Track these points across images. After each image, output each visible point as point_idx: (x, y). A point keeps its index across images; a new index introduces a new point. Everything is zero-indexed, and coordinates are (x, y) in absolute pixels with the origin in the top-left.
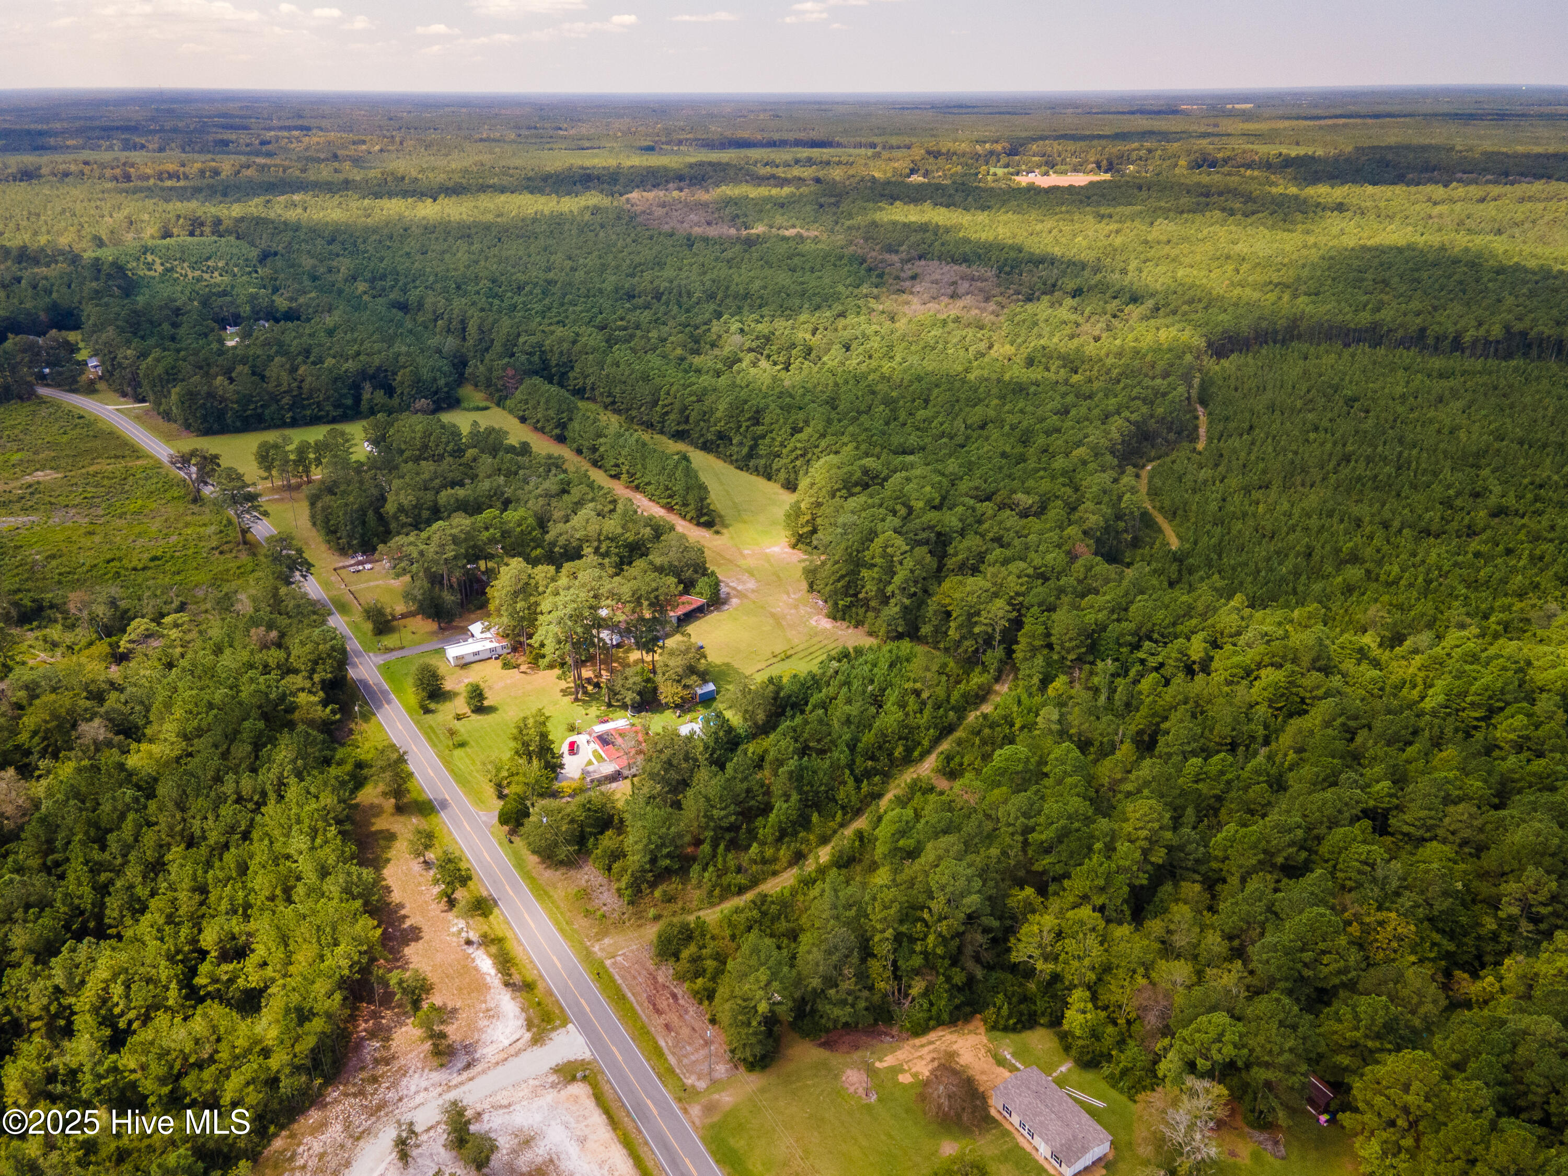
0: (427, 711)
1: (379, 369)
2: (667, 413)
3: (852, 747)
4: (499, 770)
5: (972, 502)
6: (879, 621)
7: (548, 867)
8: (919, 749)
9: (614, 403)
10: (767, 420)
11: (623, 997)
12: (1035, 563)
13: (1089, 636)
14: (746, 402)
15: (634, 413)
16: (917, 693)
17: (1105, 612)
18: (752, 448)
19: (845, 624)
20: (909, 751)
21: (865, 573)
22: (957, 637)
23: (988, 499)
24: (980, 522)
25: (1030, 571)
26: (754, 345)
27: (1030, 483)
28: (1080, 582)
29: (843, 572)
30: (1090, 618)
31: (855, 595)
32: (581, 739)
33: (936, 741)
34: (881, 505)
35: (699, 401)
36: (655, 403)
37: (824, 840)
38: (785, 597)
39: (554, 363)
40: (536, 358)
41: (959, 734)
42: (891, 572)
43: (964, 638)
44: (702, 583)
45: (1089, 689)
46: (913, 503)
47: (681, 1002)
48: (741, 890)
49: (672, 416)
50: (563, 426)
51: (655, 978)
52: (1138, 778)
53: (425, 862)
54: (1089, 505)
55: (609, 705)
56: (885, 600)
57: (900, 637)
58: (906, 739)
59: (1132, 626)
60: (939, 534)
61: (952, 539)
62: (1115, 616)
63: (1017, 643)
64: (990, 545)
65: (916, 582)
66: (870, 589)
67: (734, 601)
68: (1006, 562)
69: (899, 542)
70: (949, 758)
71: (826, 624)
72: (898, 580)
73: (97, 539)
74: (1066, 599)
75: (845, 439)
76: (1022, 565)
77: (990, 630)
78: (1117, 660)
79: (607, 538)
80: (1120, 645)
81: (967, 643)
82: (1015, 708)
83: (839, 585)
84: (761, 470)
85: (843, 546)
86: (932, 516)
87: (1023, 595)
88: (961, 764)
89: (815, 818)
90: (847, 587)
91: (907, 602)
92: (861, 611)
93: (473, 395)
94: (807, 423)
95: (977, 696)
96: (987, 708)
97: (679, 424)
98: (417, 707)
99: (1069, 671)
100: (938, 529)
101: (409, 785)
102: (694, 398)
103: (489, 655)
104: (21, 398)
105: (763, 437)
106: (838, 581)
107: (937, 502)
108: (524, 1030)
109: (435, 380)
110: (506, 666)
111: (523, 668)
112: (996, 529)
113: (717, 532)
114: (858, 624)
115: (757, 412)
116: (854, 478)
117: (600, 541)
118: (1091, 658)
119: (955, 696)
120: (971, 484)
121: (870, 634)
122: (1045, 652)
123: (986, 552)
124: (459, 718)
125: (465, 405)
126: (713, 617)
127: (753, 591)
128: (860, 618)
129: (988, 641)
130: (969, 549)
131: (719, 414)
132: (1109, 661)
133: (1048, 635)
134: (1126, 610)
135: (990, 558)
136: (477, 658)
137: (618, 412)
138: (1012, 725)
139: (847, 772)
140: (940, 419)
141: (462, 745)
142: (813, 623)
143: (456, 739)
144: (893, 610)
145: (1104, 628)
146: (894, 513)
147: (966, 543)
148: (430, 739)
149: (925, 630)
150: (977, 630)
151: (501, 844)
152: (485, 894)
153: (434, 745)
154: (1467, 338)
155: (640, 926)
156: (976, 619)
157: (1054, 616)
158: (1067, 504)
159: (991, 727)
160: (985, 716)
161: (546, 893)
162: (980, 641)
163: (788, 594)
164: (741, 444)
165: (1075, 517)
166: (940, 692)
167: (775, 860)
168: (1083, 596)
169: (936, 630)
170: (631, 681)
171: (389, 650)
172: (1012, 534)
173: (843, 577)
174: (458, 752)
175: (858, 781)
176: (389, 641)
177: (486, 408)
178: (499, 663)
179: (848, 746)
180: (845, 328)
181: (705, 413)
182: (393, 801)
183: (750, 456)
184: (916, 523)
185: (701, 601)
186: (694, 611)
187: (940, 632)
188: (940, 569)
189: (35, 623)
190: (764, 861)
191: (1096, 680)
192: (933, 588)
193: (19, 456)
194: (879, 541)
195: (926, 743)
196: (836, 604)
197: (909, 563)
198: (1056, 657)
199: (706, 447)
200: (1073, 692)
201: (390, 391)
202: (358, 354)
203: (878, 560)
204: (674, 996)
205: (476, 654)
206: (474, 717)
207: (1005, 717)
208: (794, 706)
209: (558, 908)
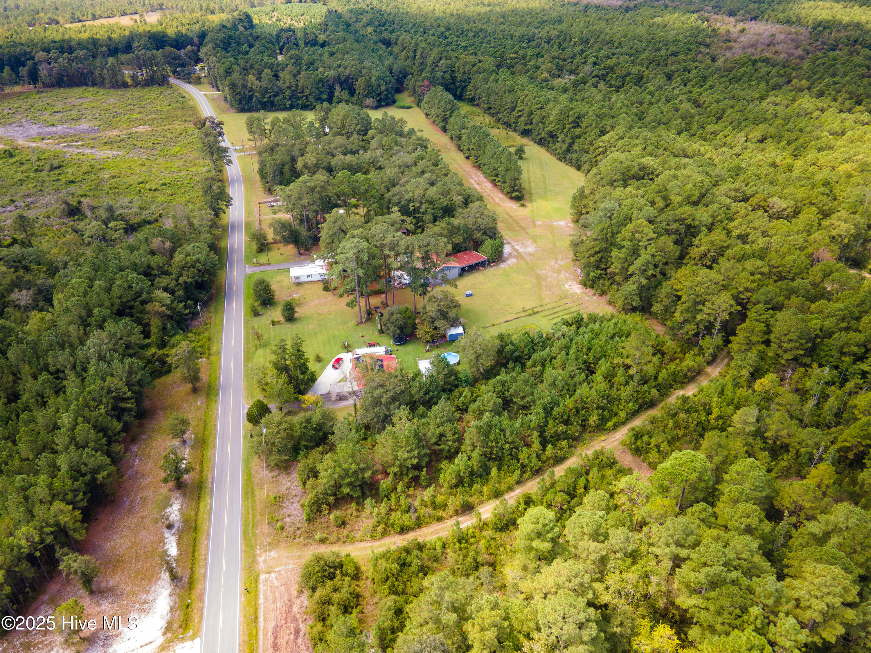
0: (256, 314)
1: (348, 77)
2: (520, 117)
3: (548, 411)
5: (728, 201)
6: (619, 295)
8: (615, 419)
9: (490, 108)
10: (583, 125)
11: (256, 619)
12: (773, 262)
13: (812, 340)
14: (572, 109)
15: (500, 116)
16: (627, 367)
17: (833, 320)
18: (571, 145)
19: (592, 291)
20: (603, 420)
21: (615, 253)
22: (681, 320)
23: (746, 200)
24: (731, 219)
25: (766, 270)
26: (600, 73)
27: (789, 190)
28: (815, 285)
29: (597, 249)
30: (815, 323)
31: (605, 269)
32: (347, 357)
33: (634, 414)
34: (643, 197)
35: (542, 108)
36: (513, 109)
37: (497, 494)
38: (553, 262)
39: (458, 79)
40: (447, 75)
41: (656, 412)
42: (635, 253)
43: (687, 321)
44: (488, 244)
45: (797, 390)
46: (672, 197)
47: (300, 641)
48: (403, 530)
49: (522, 119)
50: (445, 120)
51: (291, 606)
52: (827, 523)
54: (843, 214)
55: (382, 332)
56: (627, 278)
57: (634, 310)
58: (603, 409)
59: (859, 337)
60: (689, 227)
61: (700, 231)
62: (844, 325)
63: (735, 335)
64: (733, 241)
65: (656, 266)
66: (615, 267)
67: (512, 261)
68: (743, 258)
69: (649, 231)
70: (638, 435)
71: (577, 289)
72: (638, 263)
73: (144, 168)
74: (795, 300)
75: (638, 142)
76: (759, 263)
77: (712, 319)
78: (836, 367)
79: (427, 201)
80: (842, 353)
81: (688, 326)
82: (715, 399)
83: (592, 259)
84: (574, 162)
85: (600, 227)
86: (686, 210)
87: (752, 291)
88: (649, 444)
89: (494, 471)
90: (600, 261)
91: (644, 282)
92: (607, 283)
93: (405, 98)
94: (613, 127)
95: (685, 376)
96: (690, 391)
97: (526, 124)
98: (251, 310)
99: (781, 370)
100: (688, 222)
102: (539, 106)
103: (318, 278)
104: (159, 85)
105: (579, 137)
106: (593, 255)
107: (695, 198)
108: (160, 633)
109: (379, 86)
110: (326, 288)
111: (337, 293)
112: (744, 226)
113: (523, 205)
114: (603, 294)
115: (578, 117)
116: (632, 172)
117: (421, 203)
118: (807, 360)
119: (663, 374)
120: (733, 186)
121: (611, 303)
122: (762, 347)
123: (728, 247)
124: (273, 323)
125: (397, 104)
126: (490, 272)
127: (530, 254)
128: (605, 288)
129: (709, 328)
130: (712, 242)
131: (552, 118)
132: (827, 369)
133: (769, 332)
134: (858, 319)
135: (730, 252)
136: (310, 279)
137: (492, 115)
138: (709, 413)
139: (536, 434)
140: (725, 133)
142: (567, 287)
143: (262, 341)
144: (630, 287)
145: (830, 335)
146: (653, 203)
147: (712, 236)
149: (656, 308)
150: (699, 317)
155: (306, 545)
156: (700, 307)
157: (779, 315)
158: (820, 211)
159: (688, 411)
160: (685, 400)
161: (253, 493)
162: (702, 327)
163: (557, 260)
164: (563, 141)
165: (825, 223)
166: (650, 369)
167: (444, 506)
168: (813, 299)
169: (666, 309)
170: (395, 317)
171: (260, 264)
172: (758, 233)
173: (599, 252)
174: (260, 351)
175: (544, 443)
176: (263, 258)
177: (409, 108)
178: (322, 286)
179: (544, 409)
180: (673, 63)
181: (544, 117)
183: (568, 151)
184: (670, 214)
185: (485, 257)
186: (478, 264)
187: (668, 311)
188: (682, 257)
189: (76, 217)
190: (435, 506)
191: (809, 384)
192: (670, 271)
193: (138, 116)
194: (631, 227)
195: (622, 415)
196: (588, 274)
197: (652, 249)
198: (770, 354)
199: (541, 142)
200: (781, 390)
201: (352, 92)
202: (339, 66)
203: (626, 243)
204: (297, 632)
205: (309, 276)
206: (283, 324)
207: (704, 405)
208: (517, 359)
209: (253, 510)
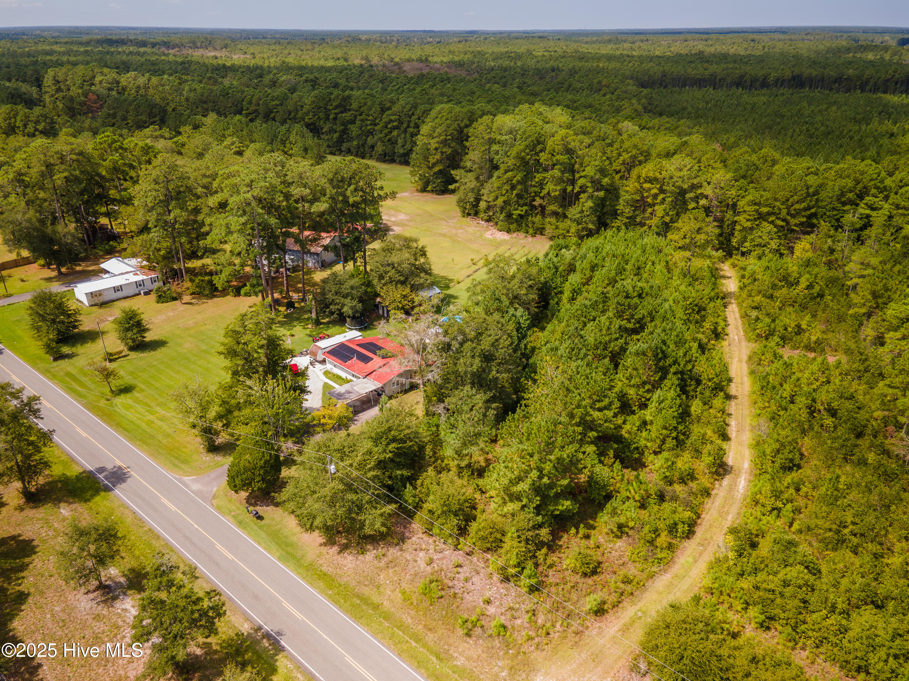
0: (59, 357)
4: (204, 409)
7: (344, 548)
19: (522, 234)
32: (301, 362)
38: (443, 222)
53: (102, 587)
55: (317, 323)
71: (503, 236)
98: (41, 352)
101: (47, 452)
103: (133, 290)
110: (162, 298)
111: (187, 298)
114: (536, 232)
121: (555, 238)
124: (111, 357)
127: (408, 221)
128: (538, 226)
136: (120, 294)
141: (126, 390)
142: (488, 237)
143: (116, 383)
148: (70, 390)
151: (240, 523)
152: (246, 628)
153: (78, 396)
154: (771, 79)
161: (365, 600)
163: (445, 220)
170: (347, 285)
174: (121, 400)
178: (153, 297)
182: (18, 485)
205: (117, 289)
206: (133, 355)
209: (401, 627)
